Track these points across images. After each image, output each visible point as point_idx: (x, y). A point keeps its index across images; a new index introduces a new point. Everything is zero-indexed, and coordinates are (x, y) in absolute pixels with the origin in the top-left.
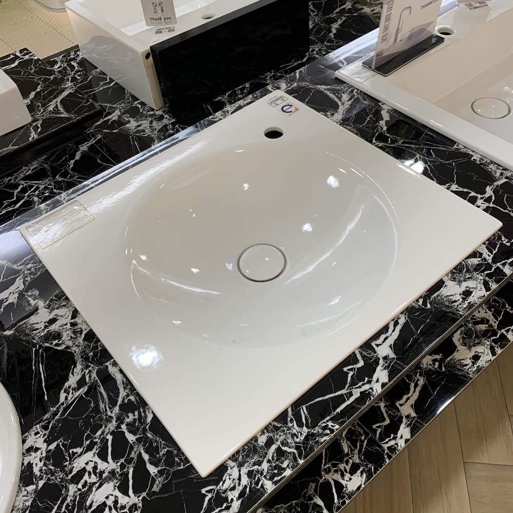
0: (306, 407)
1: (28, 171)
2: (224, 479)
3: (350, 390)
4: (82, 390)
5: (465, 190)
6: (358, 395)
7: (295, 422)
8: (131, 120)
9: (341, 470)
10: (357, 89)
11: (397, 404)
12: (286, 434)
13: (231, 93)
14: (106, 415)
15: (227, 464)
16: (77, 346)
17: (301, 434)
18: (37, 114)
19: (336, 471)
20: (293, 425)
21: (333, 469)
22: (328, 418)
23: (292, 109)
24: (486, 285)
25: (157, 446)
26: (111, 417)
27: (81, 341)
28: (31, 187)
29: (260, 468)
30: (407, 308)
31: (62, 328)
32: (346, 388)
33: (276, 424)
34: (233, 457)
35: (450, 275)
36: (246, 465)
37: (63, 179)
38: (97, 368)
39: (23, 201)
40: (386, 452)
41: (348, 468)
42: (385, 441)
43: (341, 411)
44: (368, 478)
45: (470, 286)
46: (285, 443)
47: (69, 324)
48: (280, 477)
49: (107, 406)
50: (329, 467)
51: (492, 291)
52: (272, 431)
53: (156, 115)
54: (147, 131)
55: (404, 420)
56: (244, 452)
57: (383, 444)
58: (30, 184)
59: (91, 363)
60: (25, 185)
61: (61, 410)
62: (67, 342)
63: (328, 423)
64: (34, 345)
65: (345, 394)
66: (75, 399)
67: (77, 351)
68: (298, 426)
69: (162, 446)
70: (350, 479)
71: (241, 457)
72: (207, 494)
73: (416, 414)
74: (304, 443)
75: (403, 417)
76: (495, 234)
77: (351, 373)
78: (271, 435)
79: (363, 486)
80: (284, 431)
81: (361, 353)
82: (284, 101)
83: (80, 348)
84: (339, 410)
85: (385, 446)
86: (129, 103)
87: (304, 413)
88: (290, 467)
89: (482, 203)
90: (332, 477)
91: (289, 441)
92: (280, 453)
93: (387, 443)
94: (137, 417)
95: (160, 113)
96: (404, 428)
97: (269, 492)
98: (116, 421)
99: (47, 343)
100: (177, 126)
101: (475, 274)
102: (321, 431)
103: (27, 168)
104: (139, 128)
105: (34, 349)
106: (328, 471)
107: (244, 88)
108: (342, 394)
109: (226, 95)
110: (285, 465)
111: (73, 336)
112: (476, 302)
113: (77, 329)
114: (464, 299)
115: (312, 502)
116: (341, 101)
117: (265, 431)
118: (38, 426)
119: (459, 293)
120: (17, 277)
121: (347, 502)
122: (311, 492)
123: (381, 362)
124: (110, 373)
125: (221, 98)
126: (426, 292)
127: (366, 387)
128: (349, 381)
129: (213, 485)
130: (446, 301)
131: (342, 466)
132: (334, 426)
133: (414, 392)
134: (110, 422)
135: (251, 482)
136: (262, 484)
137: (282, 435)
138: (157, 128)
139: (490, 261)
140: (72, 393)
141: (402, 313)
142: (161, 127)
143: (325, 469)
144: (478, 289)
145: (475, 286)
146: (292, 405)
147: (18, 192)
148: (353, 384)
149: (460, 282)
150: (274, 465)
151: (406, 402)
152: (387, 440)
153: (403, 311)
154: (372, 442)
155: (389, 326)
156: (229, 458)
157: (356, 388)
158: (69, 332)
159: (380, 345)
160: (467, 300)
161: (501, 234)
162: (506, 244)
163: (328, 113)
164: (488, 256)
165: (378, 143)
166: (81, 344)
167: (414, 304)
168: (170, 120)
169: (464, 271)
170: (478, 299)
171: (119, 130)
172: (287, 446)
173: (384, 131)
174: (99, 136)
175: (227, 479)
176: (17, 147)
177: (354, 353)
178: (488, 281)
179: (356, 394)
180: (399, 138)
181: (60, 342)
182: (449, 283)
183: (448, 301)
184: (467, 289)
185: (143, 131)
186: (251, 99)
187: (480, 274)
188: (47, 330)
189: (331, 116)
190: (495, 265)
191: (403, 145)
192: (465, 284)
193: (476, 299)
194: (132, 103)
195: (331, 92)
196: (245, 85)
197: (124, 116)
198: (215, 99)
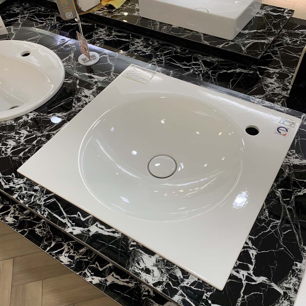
0: (55, 201)
3: (66, 218)
5: (253, 261)
6: (64, 222)
7: (46, 198)
8: (275, 78)
9: (70, 251)
11: (113, 273)
12: (40, 196)
14: (44, 131)
15: (25, 178)
17: (41, 202)
19: (69, 249)
21: (70, 247)
22: (50, 211)
23: (284, 133)
24: (159, 283)
25: (32, 152)
26: (43, 133)
27: (78, 109)
29: (23, 190)
30: (126, 236)
31: (83, 101)
32: (68, 216)
33: (45, 191)
34: (28, 179)
35: (161, 259)
36: (25, 185)
37: (210, 73)
40: (83, 272)
41: (71, 254)
42: (89, 270)
43: (54, 216)
44: (67, 265)
45: (154, 272)
47: (86, 102)
48: (19, 199)
49: (48, 130)
50: (70, 245)
51: (155, 288)
53: (286, 87)
54: (269, 89)
55: (103, 279)
56: (31, 182)
57: (87, 270)
58: (201, 64)
59: (68, 117)
60: (199, 63)
61: (45, 117)
62: (77, 105)
63: (47, 212)
64: (74, 96)
65: (64, 216)
67: (73, 110)
68: (45, 200)
70: (66, 257)
71: (28, 182)
72: (12, 175)
73: (109, 285)
74: (36, 204)
75: (105, 277)
76: (212, 287)
77: (77, 216)
78: (39, 190)
79: (63, 264)
80: (42, 195)
81: (90, 218)
82: (290, 126)
84: (55, 215)
85: (86, 271)
87: (51, 201)
88: (24, 202)
89: (243, 275)
90: (66, 248)
91: (37, 198)
92: (31, 196)
93: (88, 271)
94: (44, 141)
95: (290, 87)
96: (99, 280)
97: (13, 197)
99: (75, 100)
101: (166, 275)
102: (43, 210)
103: (211, 58)
104: (270, 85)
105: (71, 97)
106: (68, 245)
108: (64, 214)
110: (25, 199)
111: (80, 106)
112: (142, 278)
113: (84, 105)
114: (142, 270)
115: (52, 241)
117: (41, 188)
118: (38, 113)
119: (146, 266)
120: (106, 76)
121: (54, 257)
122: (57, 240)
123: (86, 229)
124: (64, 124)
126: (142, 246)
127: (69, 225)
128: (72, 216)
129: (15, 176)
130: (138, 258)
131: (72, 251)
132: (46, 215)
133: (123, 282)
134: (41, 134)
135: (17, 189)
136: (16, 193)
138: (276, 91)
139: (182, 285)
141: (122, 234)
143: (69, 243)
144: (153, 278)
145: (155, 275)
146: (55, 194)
147: (193, 63)
148: (70, 218)
149: (156, 265)
150: (25, 195)
151: (115, 278)
152: (90, 271)
153: (124, 235)
154: (87, 263)
155: (111, 229)
156: (27, 178)
157: (68, 220)
158: (82, 104)
159: (97, 226)
160: (142, 272)
161: (214, 291)
162: (204, 296)
163: (296, 155)
164: (186, 283)
165: (279, 193)
166: (76, 110)
167: (131, 240)
168: (287, 94)
169: (167, 268)
170: (145, 279)
171: (262, 77)
172: (34, 198)
173: (297, 194)
174: (251, 72)
175: (18, 180)
176: (209, 44)
177: (90, 215)
178: (163, 285)
179: (65, 221)
180: (294, 205)
181: (76, 103)
182: (153, 259)
183: (138, 260)
184: (152, 271)
185: (268, 87)
186: (284, 110)
187: (168, 279)
188: (82, 97)
189: (294, 158)
190: (179, 288)
191: (287, 209)
192: (155, 269)
193: (144, 278)
194: (291, 72)
197: (276, 74)
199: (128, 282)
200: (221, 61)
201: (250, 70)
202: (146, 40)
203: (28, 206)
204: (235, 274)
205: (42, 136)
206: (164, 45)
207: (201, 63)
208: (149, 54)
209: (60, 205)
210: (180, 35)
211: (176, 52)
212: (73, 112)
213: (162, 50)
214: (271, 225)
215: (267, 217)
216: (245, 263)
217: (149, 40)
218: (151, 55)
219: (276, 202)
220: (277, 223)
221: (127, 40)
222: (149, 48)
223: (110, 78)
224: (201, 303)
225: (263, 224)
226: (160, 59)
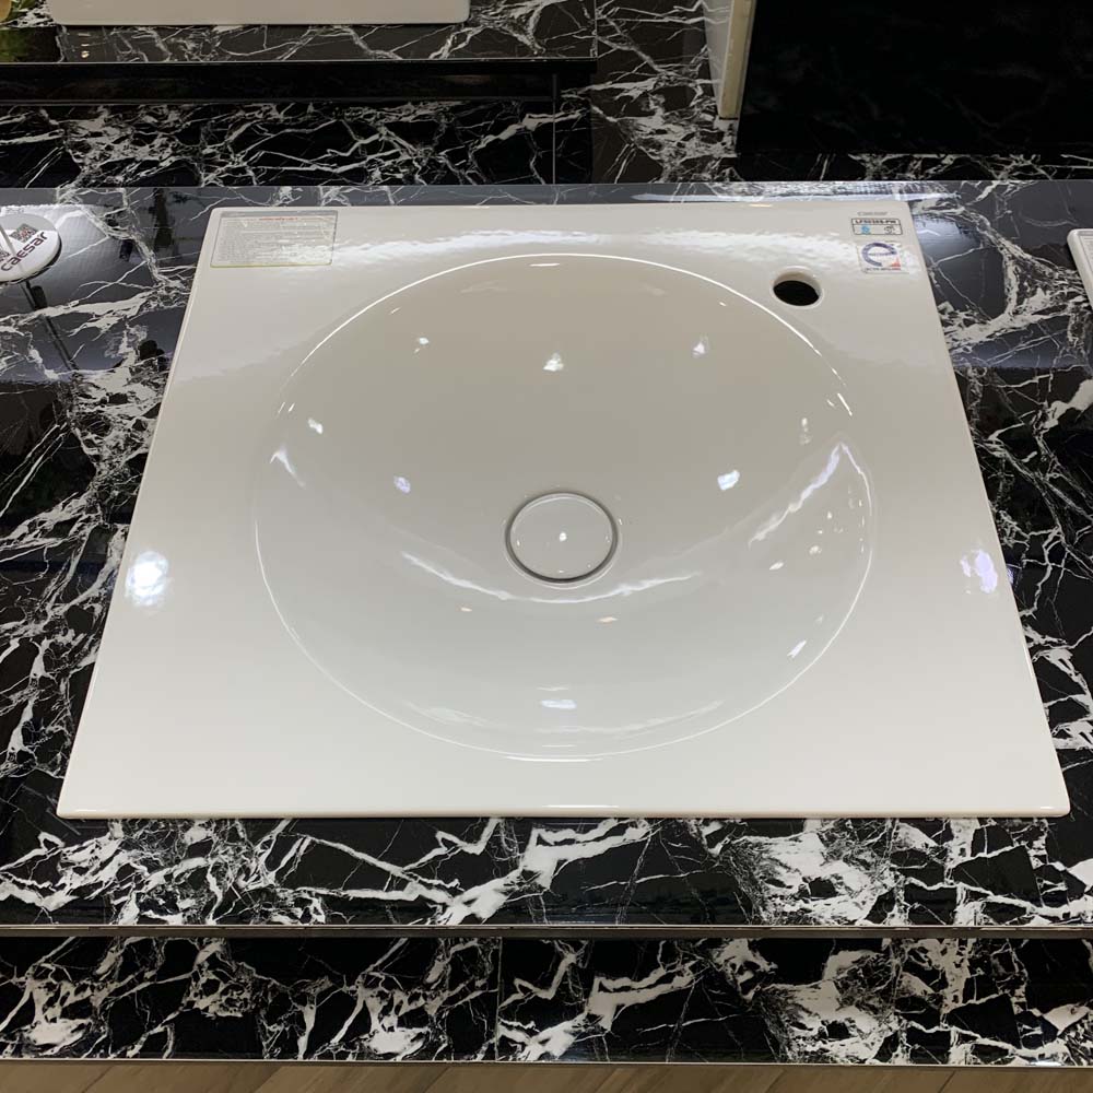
0: (313, 842)
1: (409, 114)
2: (84, 845)
3: (407, 878)
4: (52, 540)
5: (1077, 679)
6: (412, 898)
7: (269, 851)
8: (660, 111)
9: (391, 1001)
10: (1086, 297)
11: (597, 981)
12: (236, 858)
13: (899, 158)
14: (43, 607)
15: (112, 826)
16: (110, 464)
17: (258, 878)
18: (485, 14)
19: (382, 995)
20: (261, 854)
21: (381, 988)
22: (324, 891)
23: (887, 260)
24: (883, 904)
25: (56, 712)
26: (45, 614)
27: (123, 462)
28: (389, 146)
29: (147, 874)
30: (671, 819)
31: (120, 420)
32: (406, 868)
33: (240, 827)
34: (130, 824)
35: (831, 825)
36: (134, 852)
37: (448, 162)
38: (102, 521)
39: (356, 165)
40: (491, 1041)
41: (405, 1008)
42: (510, 1023)
43: (357, 900)
44: (420, 1054)
45: (844, 880)
46: (219, 871)
47: (134, 421)
48: (158, 916)
49: (57, 594)
50: (378, 979)
51: (881, 925)
52: (223, 835)
53: (711, 128)
54: (665, 151)
55: (580, 1018)
56: (152, 829)
57: (503, 1024)
58: (392, 141)
59: (102, 507)
60: (383, 138)
62: (105, 448)
63: (314, 900)
64: (63, 419)
65: (393, 877)
66: (32, 547)
67: (104, 473)
68: (267, 861)
69: (62, 719)
70: (391, 1029)
71: (140, 833)
72: (42, 845)
73: (613, 1028)
74: (245, 896)
75: (582, 1011)
76: (1031, 819)
77: (442, 850)
78: (215, 839)
79: (399, 1059)
80: (239, 849)
81: (497, 830)
83: (112, 472)
84: (353, 894)
85: (502, 1031)
86: (687, 74)
87: (298, 850)
88: (188, 914)
89: (1082, 734)
90: (367, 998)
91: (230, 873)
92: (198, 878)
93: (510, 1028)
94: (75, 643)
95: (722, 126)
96: (566, 1031)
97: (121, 923)
98: (45, 628)
99: (81, 429)
100: (727, 171)
101: (885, 867)
102: (290, 902)
103: (413, 108)
104: (658, 137)
105: (56, 426)
106: (371, 983)
107: (937, 162)
108: (388, 873)
109: (884, 157)
110: (182, 904)
111: (122, 445)
112: (821, 920)
113: (136, 437)
114: (803, 894)
115: (300, 1008)
116: (1020, 302)
117: (214, 825)
119: (805, 874)
120: (143, 291)
121: (350, 1059)
122: (314, 991)
123: (514, 875)
124: (110, 544)
125: (868, 159)
126: (743, 820)
127: (439, 896)
128: (423, 860)
129: (63, 840)
130: (761, 867)
131: (399, 996)
132: (319, 914)
133: (650, 987)
134: (38, 622)
135: (113, 884)
136: (123, 903)
137: (230, 855)
138: (689, 153)
139: (950, 865)
140: (36, 536)
141: (650, 820)
142: (698, 155)
143: (370, 977)
144: (855, 900)
145: (855, 888)
146: (294, 820)
147: (363, 145)
148: (426, 871)
149: (834, 855)
150: (170, 889)
151: (616, 990)
152: (515, 1024)
153: (657, 819)
154: (487, 1004)
155: (600, 825)
156: (124, 820)
157: (420, 882)
158: (122, 434)
159: (545, 843)
160: (806, 902)
161: (1045, 829)
162: (1031, 859)
163: (962, 315)
164: (958, 851)
165: (997, 446)
166: (119, 467)
167: (693, 822)
168: (727, 150)
169: (871, 841)
170: (833, 917)
171: (620, 121)
172: (218, 879)
173: (1042, 429)
174: (576, 115)
175: (88, 850)
176: (400, 59)
177: (486, 820)
178: (898, 901)
179: (411, 892)
180: (1059, 464)
181: (97, 442)
182: (810, 840)
183: (766, 872)
184: (834, 881)
185: (659, 146)
187: (898, 873)
188: (99, 408)
189: (960, 326)
190: (952, 881)
191: (1051, 486)
192: (839, 867)
193: (827, 916)
194: (692, 77)
195: (1020, 271)
196: (943, 158)
197: (654, 97)
198: (855, 154)
199: (667, 979)
200: (455, 109)
201: (568, 108)
202: (122, 114)
203: (220, 922)
204: (1062, 743)
205: (51, 630)
206: (207, 113)
207: (388, 135)
208: (174, 164)
209: (346, 849)
210: (273, 54)
211: (274, 126)
212: (111, 482)
213: (216, 133)
214: (1046, 553)
215: (1017, 533)
216: (1062, 700)
217: (135, 109)
218: (184, 165)
219: (1011, 478)
220: (1056, 538)
221: (45, 137)
222: (157, 142)
223: (165, 293)
224: (1039, 884)
225: (1025, 561)
226: (228, 170)
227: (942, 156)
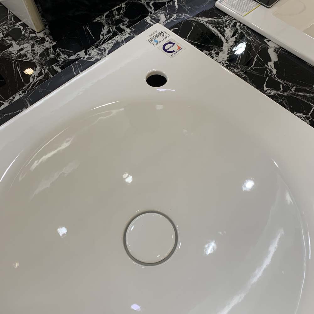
8: (14, 43)
10: (239, 22)
13: (108, 13)
23: (175, 48)
53: (38, 38)
54: (29, 56)
82: (165, 38)
86: (11, 24)
95: (41, 35)
100: (58, 50)
104: (22, 52)
107: (120, 8)
109: (103, 15)
116: (224, 36)
125: (99, 19)
138: (38, 51)
142: (42, 50)
163: (213, 52)
165: (270, 91)
168: (51, 43)
171: (2, 54)
173: (274, 75)
180: (291, 84)
185: (25, 55)
186: (129, 34)
189: (216, 56)
191: (297, 93)
194: (14, 24)
195: (213, 25)
196: (121, 6)
197: (7, 38)
198: (94, 20)
219: (284, 99)
227: (120, 5)
